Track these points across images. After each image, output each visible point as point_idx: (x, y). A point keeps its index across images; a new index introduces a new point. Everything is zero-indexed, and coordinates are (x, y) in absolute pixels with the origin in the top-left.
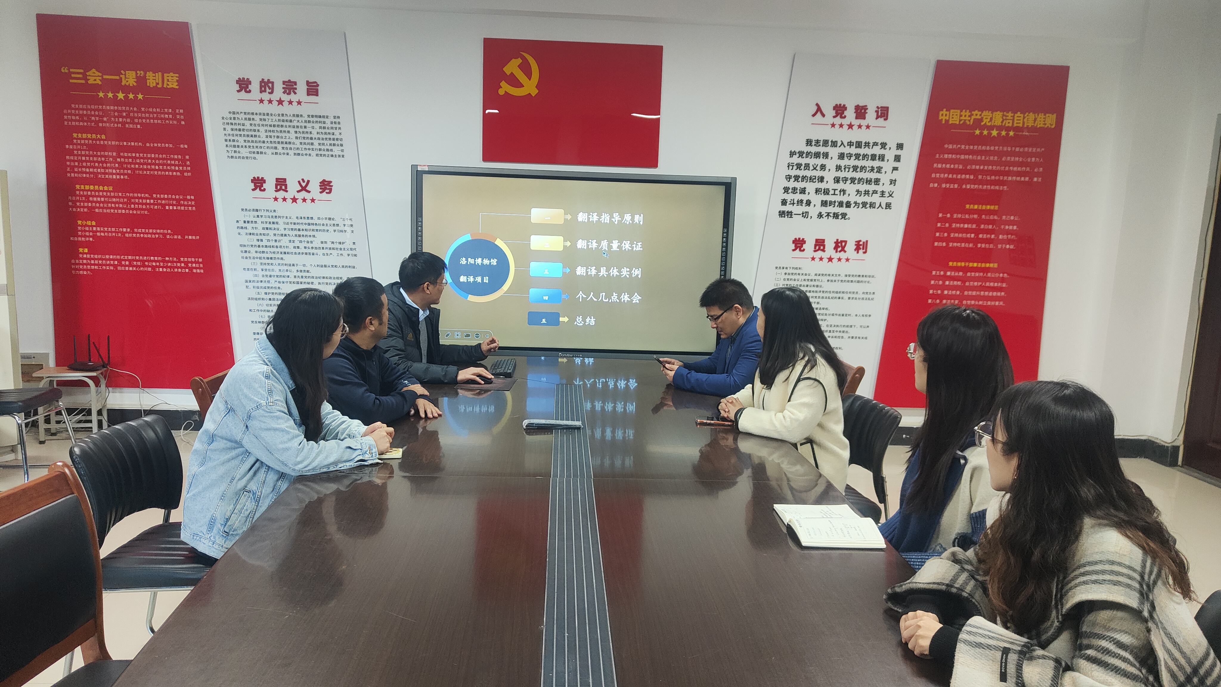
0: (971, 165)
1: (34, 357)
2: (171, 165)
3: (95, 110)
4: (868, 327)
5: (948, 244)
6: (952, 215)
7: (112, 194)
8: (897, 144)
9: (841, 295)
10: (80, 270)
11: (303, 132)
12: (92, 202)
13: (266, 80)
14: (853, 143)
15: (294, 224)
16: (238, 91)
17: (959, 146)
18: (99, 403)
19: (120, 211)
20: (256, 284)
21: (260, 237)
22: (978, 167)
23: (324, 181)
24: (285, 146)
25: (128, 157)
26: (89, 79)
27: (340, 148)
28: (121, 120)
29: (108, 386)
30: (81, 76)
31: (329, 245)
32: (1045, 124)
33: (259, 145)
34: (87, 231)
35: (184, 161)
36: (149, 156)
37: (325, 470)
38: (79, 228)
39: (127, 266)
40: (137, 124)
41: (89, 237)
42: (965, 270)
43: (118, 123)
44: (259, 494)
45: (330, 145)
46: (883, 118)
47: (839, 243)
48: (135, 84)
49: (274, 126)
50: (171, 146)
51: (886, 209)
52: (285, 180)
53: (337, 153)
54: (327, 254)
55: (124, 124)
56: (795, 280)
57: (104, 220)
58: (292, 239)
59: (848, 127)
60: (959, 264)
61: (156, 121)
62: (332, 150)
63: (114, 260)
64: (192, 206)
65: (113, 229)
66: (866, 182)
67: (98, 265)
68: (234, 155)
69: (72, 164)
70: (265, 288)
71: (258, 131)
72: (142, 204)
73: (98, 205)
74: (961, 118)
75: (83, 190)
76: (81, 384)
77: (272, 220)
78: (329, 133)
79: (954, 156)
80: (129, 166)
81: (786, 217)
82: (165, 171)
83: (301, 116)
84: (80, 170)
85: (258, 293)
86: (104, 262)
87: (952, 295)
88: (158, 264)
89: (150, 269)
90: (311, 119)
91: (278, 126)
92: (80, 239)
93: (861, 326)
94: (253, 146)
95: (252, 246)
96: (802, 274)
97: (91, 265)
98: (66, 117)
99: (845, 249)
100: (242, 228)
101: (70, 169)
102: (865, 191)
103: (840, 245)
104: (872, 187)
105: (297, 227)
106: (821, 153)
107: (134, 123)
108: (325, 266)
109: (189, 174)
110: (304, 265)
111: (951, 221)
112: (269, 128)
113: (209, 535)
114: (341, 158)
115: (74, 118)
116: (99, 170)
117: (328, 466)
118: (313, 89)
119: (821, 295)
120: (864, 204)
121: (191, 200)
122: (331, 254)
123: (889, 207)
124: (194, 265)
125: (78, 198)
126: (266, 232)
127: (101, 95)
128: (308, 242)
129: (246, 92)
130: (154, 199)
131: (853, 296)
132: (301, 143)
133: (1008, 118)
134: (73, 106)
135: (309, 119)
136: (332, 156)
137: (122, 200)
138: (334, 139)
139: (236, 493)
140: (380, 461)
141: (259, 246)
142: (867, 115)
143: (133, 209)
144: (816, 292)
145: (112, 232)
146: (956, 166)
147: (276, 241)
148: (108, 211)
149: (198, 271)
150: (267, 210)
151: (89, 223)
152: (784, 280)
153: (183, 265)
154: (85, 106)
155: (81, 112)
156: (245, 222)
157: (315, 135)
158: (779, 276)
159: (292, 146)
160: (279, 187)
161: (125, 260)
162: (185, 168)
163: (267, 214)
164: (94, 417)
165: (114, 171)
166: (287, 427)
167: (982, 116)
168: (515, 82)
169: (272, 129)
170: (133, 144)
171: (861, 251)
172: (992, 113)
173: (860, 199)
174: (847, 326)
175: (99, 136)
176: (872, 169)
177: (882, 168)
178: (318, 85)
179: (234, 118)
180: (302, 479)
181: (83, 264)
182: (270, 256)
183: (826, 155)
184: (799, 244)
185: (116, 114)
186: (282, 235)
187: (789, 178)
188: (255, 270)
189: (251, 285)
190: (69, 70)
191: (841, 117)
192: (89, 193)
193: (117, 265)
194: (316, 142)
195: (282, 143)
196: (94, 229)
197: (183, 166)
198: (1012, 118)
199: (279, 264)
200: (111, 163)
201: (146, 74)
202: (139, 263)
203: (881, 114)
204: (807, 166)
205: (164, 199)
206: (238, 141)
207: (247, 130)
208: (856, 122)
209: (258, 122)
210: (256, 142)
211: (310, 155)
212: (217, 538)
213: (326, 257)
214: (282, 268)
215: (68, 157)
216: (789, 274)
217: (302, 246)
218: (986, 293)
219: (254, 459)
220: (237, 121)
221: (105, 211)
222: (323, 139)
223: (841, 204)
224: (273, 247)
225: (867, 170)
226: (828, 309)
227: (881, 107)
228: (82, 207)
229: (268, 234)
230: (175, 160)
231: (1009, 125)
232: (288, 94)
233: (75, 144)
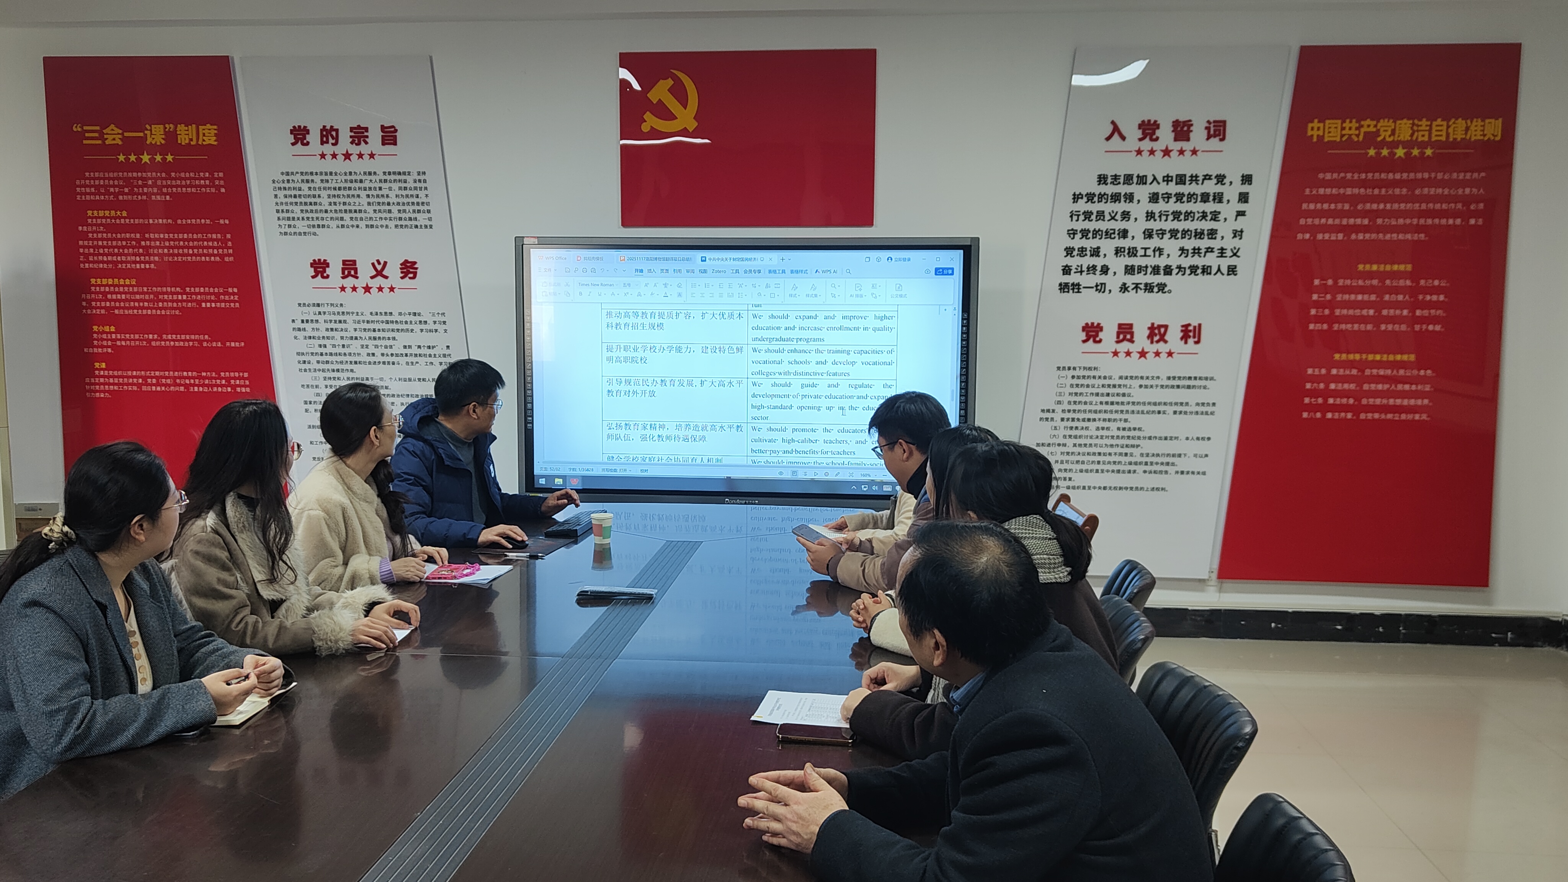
0: (1364, 203)
1: (40, 509)
2: (208, 247)
3: (113, 179)
4: (1206, 456)
5: (1330, 327)
6: (1336, 283)
7: (136, 289)
8: (1243, 176)
9: (1161, 408)
10: (97, 391)
11: (378, 196)
12: (110, 301)
13: (328, 127)
14: (1172, 177)
15: (368, 322)
16: (293, 144)
17: (1342, 175)
19: (145, 312)
21: (322, 342)
22: (1375, 206)
23: (406, 261)
24: (354, 215)
25: (155, 240)
26: (107, 139)
27: (427, 215)
28: (145, 190)
30: (96, 135)
31: (415, 350)
32: (1484, 135)
33: (320, 215)
34: (105, 340)
35: (224, 241)
36: (181, 236)
38: (95, 336)
39: (154, 385)
40: (165, 194)
41: (108, 347)
42: (1361, 366)
43: (142, 194)
45: (414, 211)
46: (1217, 139)
47: (1155, 328)
48: (163, 142)
49: (340, 189)
50: (208, 221)
52: (354, 262)
53: (423, 223)
54: (412, 363)
55: (149, 195)
56: (1088, 386)
57: (125, 324)
58: (365, 343)
59: (1162, 154)
60: (1351, 357)
61: (189, 189)
62: (416, 219)
63: (137, 377)
64: (234, 302)
65: (137, 336)
66: (1195, 236)
67: (118, 384)
68: (288, 230)
69: (86, 251)
71: (319, 196)
72: (173, 301)
73: (117, 304)
74: (1344, 132)
75: (100, 286)
77: (338, 318)
78: (412, 196)
79: (1335, 191)
80: (156, 251)
81: (1071, 291)
82: (201, 255)
83: (375, 173)
84: (96, 258)
86: (126, 380)
87: (1341, 405)
88: (192, 381)
89: (182, 389)
90: (388, 177)
91: (345, 188)
92: (95, 350)
93: (1195, 456)
94: (313, 218)
95: (312, 354)
96: (1100, 377)
97: (110, 384)
98: (78, 189)
99: (1166, 338)
100: (299, 329)
101: (84, 258)
102: (1194, 249)
103: (1156, 331)
104: (1204, 243)
105: (372, 326)
106: (1122, 194)
107: (162, 194)
108: (410, 380)
109: (231, 259)
110: (381, 379)
111: (1335, 290)
112: (333, 192)
114: (428, 230)
115: (88, 190)
116: (119, 258)
118: (389, 136)
119: (1130, 408)
120: (1193, 269)
121: (234, 294)
122: (417, 363)
123: (1233, 272)
124: (238, 382)
126: (330, 334)
127: (122, 158)
128: (386, 347)
129: (303, 144)
130: (187, 294)
131: (1180, 409)
132: (375, 211)
133: (1420, 128)
134: (87, 174)
135: (385, 177)
136: (416, 227)
137: (147, 297)
138: (418, 204)
141: (322, 354)
142: (1191, 135)
143: (161, 309)
144: (1123, 403)
145: (135, 340)
146: (1339, 206)
147: (343, 346)
148: (131, 312)
149: (243, 390)
150: (332, 305)
151: (107, 329)
152: (1072, 386)
153: (224, 382)
155: (97, 182)
156: (303, 321)
157: (393, 199)
158: (1063, 381)
159: (363, 215)
160: (346, 272)
161: (152, 378)
162: (225, 250)
163: (332, 309)
165: (138, 259)
167: (1378, 128)
169: (337, 192)
170: (160, 221)
171: (1191, 341)
172: (1395, 122)
173: (1187, 262)
174: (1174, 455)
175: (118, 213)
176: (1204, 216)
177: (1219, 213)
178: (396, 131)
179: (288, 181)
181: (100, 384)
182: (336, 367)
183: (1130, 197)
184: (1092, 332)
185: (140, 182)
186: (351, 338)
187: (1072, 233)
188: (317, 387)
189: (312, 408)
190: (82, 127)
191: (1152, 140)
192: (107, 289)
193: (142, 384)
194: (395, 209)
195: (350, 211)
196: (114, 336)
197: (223, 248)
200: (133, 247)
201: (176, 127)
202: (168, 381)
203: (1215, 131)
204: (1101, 215)
205: (200, 293)
206: (293, 212)
207: (305, 196)
208: (1176, 146)
209: (318, 184)
210: (316, 211)
211: (387, 226)
213: (410, 367)
215: (81, 243)
216: (1078, 377)
217: (378, 352)
218: (1402, 401)
220: (291, 185)
221: (126, 312)
222: (404, 204)
223: (1156, 270)
224: (340, 354)
225: (1196, 218)
226: (1140, 429)
227: (1215, 122)
228: (98, 308)
229: (333, 338)
230: (213, 240)
231: (1423, 139)
232: (357, 144)
233: (90, 225)
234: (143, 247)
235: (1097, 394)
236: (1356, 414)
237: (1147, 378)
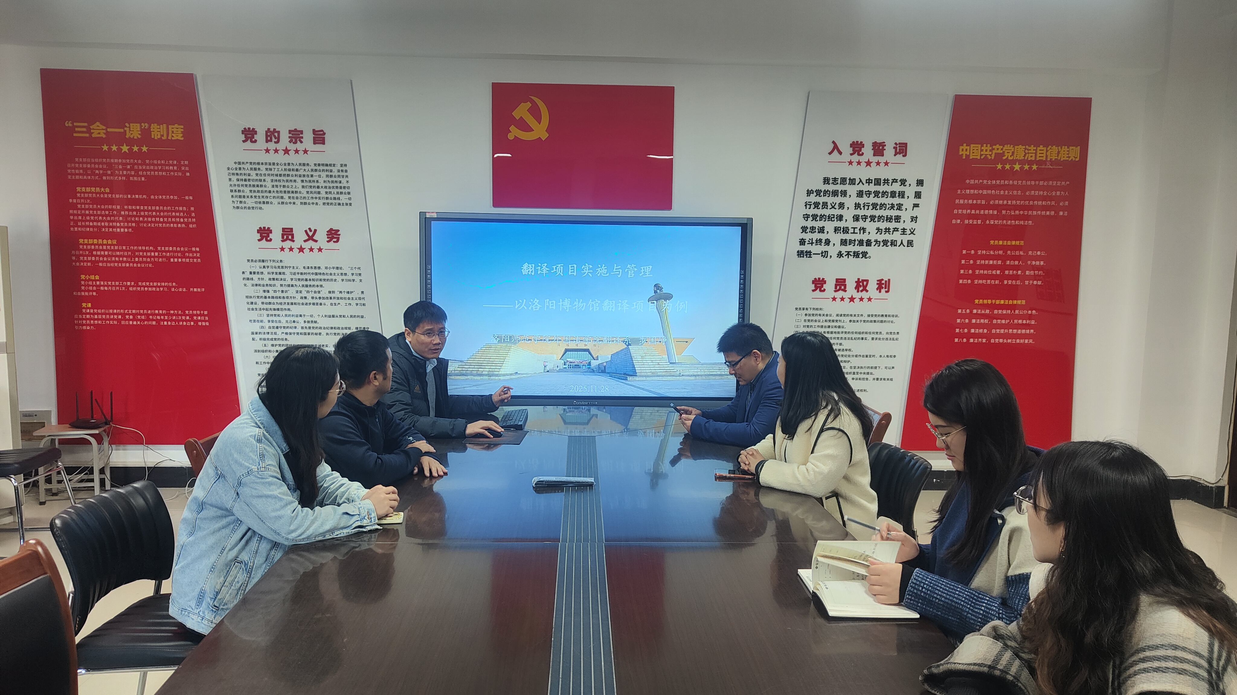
0: (994, 200)
1: (36, 415)
2: (176, 217)
3: (99, 163)
4: (893, 368)
5: (973, 282)
6: (976, 252)
7: (116, 248)
8: (917, 181)
9: (864, 336)
10: (84, 325)
11: (310, 181)
12: (96, 256)
13: (272, 130)
14: (872, 180)
15: (302, 274)
16: (244, 141)
17: (981, 181)
18: (102, 462)
19: (124, 265)
20: (262, 336)
21: (266, 288)
22: (1001, 202)
23: (331, 230)
24: (291, 195)
25: (133, 210)
26: (93, 133)
27: (347, 196)
28: (125, 172)
29: (110, 443)
30: (84, 129)
31: (337, 295)
32: (1069, 157)
33: (265, 194)
34: (91, 286)
35: (189, 212)
36: (153, 208)
37: (320, 538)
38: (83, 283)
39: (131, 320)
40: (141, 176)
41: (93, 291)
42: (993, 307)
43: (122, 176)
44: (251, 564)
45: (338, 193)
46: (901, 155)
48: (139, 137)
49: (280, 175)
50: (176, 198)
51: (908, 246)
52: (291, 229)
53: (345, 201)
54: (335, 304)
55: (128, 176)
56: (816, 321)
57: (108, 274)
58: (299, 289)
59: (865, 164)
60: (985, 302)
61: (160, 173)
62: (339, 199)
63: (117, 314)
64: (197, 258)
65: (117, 283)
66: (887, 220)
67: (102, 319)
68: (240, 205)
69: (76, 218)
70: (272, 339)
71: (264, 180)
72: (147, 257)
73: (101, 259)
74: (982, 153)
75: (87, 245)
76: (83, 442)
77: (278, 271)
78: (336, 182)
79: (976, 192)
80: (133, 219)
81: (805, 256)
82: (170, 223)
83: (308, 164)
84: (83, 224)
85: (265, 345)
86: (108, 316)
87: (979, 334)
88: (162, 317)
89: (154, 323)
90: (318, 168)
91: (284, 175)
92: (83, 294)
93: (886, 368)
94: (259, 196)
95: (258, 297)
96: (824, 315)
97: (94, 319)
98: (69, 171)
99: (867, 288)
100: (248, 279)
101: (74, 223)
102: (886, 229)
103: (861, 284)
104: (892, 225)
105: (304, 277)
106: (839, 191)
107: (138, 176)
108: (333, 316)
109: (195, 226)
110: (312, 316)
111: (976, 257)
112: (275, 178)
113: (198, 610)
114: (348, 207)
115: (77, 171)
116: (103, 224)
117: (324, 534)
118: (319, 138)
119: (844, 336)
120: (885, 242)
121: (196, 252)
122: (339, 304)
123: (911, 244)
124: (199, 318)
125: (81, 252)
126: (272, 282)
127: (105, 148)
128: (315, 292)
129: (252, 142)
130: (159, 251)
131: (876, 336)
132: (308, 192)
133: (1030, 152)
134: (77, 159)
135: (316, 168)
137: (126, 254)
138: (341, 188)
139: (227, 565)
140: (379, 527)
141: (265, 297)
142: (885, 152)
143: (137, 263)
144: (839, 333)
145: (116, 286)
146: (979, 202)
147: (282, 291)
148: (112, 265)
149: (204, 324)
150: (274, 261)
151: (92, 277)
152: (805, 321)
153: (188, 318)
154: (89, 160)
155: (85, 166)
156: (251, 273)
157: (321, 184)
158: (799, 317)
159: (298, 195)
160: (285, 237)
161: (129, 315)
162: (190, 220)
163: (274, 264)
164: (96, 476)
165: (118, 224)
166: (280, 493)
167: (1004, 150)
168: (524, 127)
169: (278, 178)
170: (137, 196)
171: (883, 290)
172: (1014, 147)
173: (880, 238)
174: (872, 368)
175: (103, 189)
176: (892, 207)
177: (902, 205)
178: (324, 134)
179: (240, 169)
180: (296, 549)
181: (86, 319)
182: (276, 307)
183: (844, 193)
184: (819, 284)
185: (120, 167)
186: (289, 286)
187: (806, 217)
188: (262, 321)
189: (257, 337)
190: (73, 124)
191: (859, 155)
192: (93, 247)
193: (121, 320)
194: (323, 191)
195: (289, 192)
196: (98, 283)
197: (188, 218)
198: (1034, 152)
199: (286, 315)
200: (115, 216)
201: (150, 126)
202: (143, 317)
203: (900, 150)
204: (825, 205)
205: (169, 251)
206: (243, 191)
207: (253, 180)
208: (874, 159)
209: (264, 172)
210: (262, 192)
211: (317, 204)
212: (206, 613)
213: (333, 306)
214: (289, 319)
215: (71, 211)
216: (810, 315)
217: (309, 296)
218: (1015, 331)
219: (246, 528)
220: (243, 172)
221: (109, 265)
222: (330, 188)
223: (861, 243)
224: (280, 297)
225: (887, 208)
226: (850, 350)
227: (899, 143)
228: (85, 261)
229: (274, 285)
230: (180, 211)
231: (1031, 158)
232: (294, 143)
233: (79, 198)
234: (122, 216)
235: (822, 327)
236: (989, 340)
237: (855, 315)
